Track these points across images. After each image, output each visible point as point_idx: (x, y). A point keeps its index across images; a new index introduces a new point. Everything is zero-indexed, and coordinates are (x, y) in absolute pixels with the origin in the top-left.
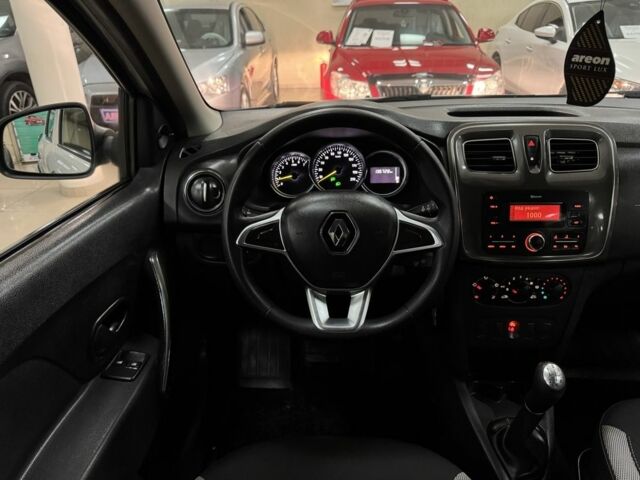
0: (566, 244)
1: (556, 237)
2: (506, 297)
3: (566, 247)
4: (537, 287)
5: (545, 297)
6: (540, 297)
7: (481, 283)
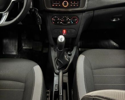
0: (75, 4)
1: (71, 2)
2: (61, 23)
3: (74, 5)
4: (70, 20)
5: (72, 23)
6: (71, 22)
7: (55, 18)
